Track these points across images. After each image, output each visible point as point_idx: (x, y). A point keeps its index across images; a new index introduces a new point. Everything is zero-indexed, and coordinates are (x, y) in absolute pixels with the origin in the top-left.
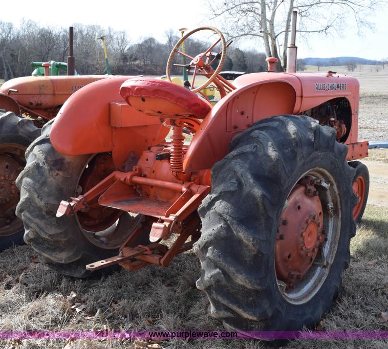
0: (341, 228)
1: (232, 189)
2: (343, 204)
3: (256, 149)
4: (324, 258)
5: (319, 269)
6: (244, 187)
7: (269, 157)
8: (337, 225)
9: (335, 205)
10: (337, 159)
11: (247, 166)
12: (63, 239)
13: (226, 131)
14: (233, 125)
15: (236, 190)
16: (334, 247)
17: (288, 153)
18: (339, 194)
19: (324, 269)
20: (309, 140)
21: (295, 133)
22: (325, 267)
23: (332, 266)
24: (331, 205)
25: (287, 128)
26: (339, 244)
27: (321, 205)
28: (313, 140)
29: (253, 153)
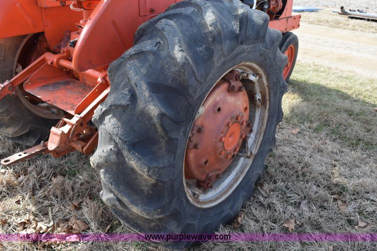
0: (268, 118)
1: (123, 102)
2: (272, 95)
3: (158, 48)
4: (248, 149)
5: (242, 159)
6: (139, 100)
7: (174, 59)
8: (264, 116)
9: (264, 96)
10: (268, 51)
11: (144, 71)
12: (5, 117)
13: (140, 15)
14: (148, 7)
15: (128, 105)
16: (259, 137)
17: (201, 51)
18: (268, 86)
19: (247, 159)
20: (233, 32)
21: (213, 24)
22: (248, 157)
23: (256, 155)
24: (258, 96)
25: (202, 16)
26: (264, 134)
27: (247, 98)
28: (238, 32)
29: (154, 53)
